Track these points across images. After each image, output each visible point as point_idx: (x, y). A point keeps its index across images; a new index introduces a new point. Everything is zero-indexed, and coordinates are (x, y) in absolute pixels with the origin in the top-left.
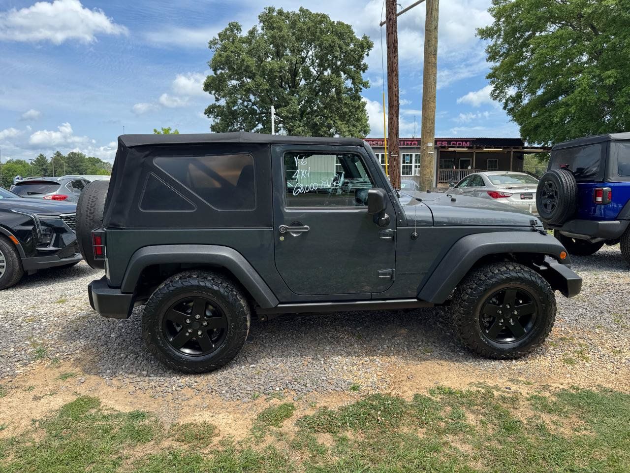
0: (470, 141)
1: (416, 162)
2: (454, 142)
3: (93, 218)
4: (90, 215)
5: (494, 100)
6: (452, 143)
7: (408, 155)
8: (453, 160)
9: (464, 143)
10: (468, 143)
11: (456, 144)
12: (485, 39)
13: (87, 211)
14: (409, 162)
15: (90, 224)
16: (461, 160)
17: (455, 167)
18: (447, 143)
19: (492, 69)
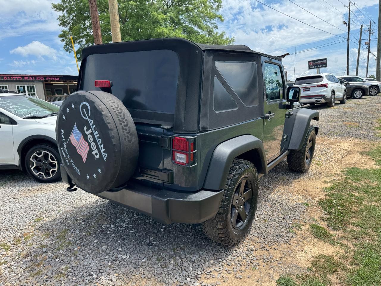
0: (59, 77)
1: (28, 91)
2: (48, 78)
3: (129, 130)
4: (126, 128)
5: (66, 51)
6: (47, 78)
7: (21, 86)
8: (50, 90)
9: (56, 78)
10: (58, 79)
11: (50, 79)
12: (58, 11)
13: (121, 124)
14: (23, 91)
15: (128, 137)
16: (56, 90)
17: (57, 94)
18: (43, 78)
19: (62, 31)
